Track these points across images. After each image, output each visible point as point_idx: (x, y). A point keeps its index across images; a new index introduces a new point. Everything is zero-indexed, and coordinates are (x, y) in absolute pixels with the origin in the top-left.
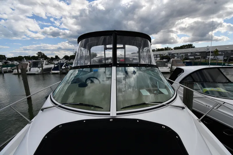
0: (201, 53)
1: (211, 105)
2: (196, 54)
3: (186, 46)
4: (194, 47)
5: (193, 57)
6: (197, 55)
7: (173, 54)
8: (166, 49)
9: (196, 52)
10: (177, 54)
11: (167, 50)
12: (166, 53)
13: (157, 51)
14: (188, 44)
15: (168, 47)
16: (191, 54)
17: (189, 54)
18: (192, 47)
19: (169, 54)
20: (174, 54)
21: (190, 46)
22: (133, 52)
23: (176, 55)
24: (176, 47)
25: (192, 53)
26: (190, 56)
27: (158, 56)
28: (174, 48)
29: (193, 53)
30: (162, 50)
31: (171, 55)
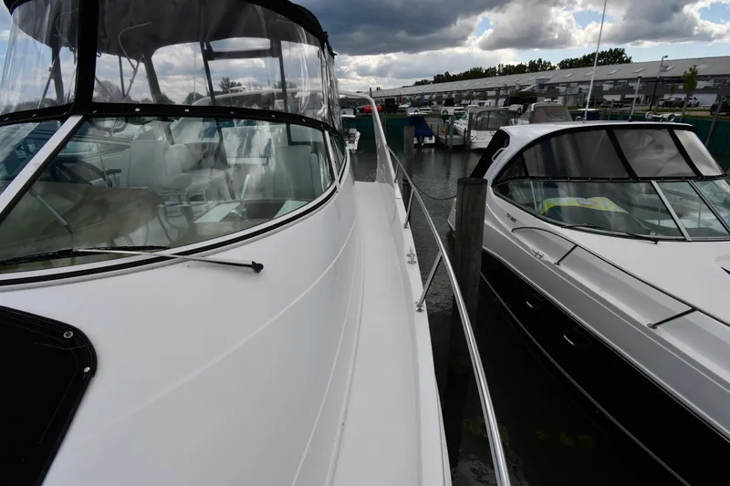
0: (647, 82)
1: (546, 253)
2: (630, 84)
3: (602, 55)
4: (628, 61)
5: (617, 98)
6: (631, 90)
7: (552, 86)
8: (535, 67)
9: (629, 80)
10: (568, 85)
11: (537, 70)
12: (529, 81)
13: (501, 74)
14: (611, 50)
15: (540, 61)
16: (612, 86)
17: (606, 87)
18: (622, 61)
19: (542, 86)
20: (558, 84)
21: (616, 57)
22: (420, 80)
23: (562, 89)
24: (567, 61)
25: (615, 82)
26: (611, 92)
27: (502, 92)
28: (562, 62)
29: (620, 84)
30: (520, 69)
31: (546, 89)
